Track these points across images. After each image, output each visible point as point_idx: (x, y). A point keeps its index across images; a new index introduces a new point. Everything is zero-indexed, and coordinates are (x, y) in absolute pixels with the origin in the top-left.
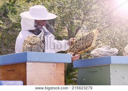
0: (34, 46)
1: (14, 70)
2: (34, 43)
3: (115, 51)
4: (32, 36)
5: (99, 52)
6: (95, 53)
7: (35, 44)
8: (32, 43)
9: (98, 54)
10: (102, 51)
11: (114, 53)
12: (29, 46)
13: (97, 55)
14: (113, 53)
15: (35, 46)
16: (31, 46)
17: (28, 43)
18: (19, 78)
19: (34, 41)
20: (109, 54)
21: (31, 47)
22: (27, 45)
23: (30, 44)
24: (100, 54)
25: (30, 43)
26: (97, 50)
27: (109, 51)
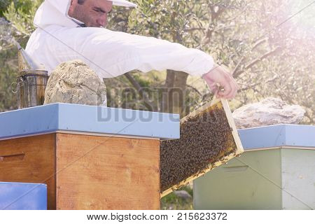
0: (78, 90)
1: (23, 155)
2: (79, 82)
3: (295, 112)
4: (72, 62)
5: (252, 115)
6: (242, 116)
7: (82, 84)
8: (74, 82)
9: (252, 119)
10: (260, 112)
11: (294, 119)
12: (65, 89)
13: (249, 121)
14: (292, 117)
15: (82, 90)
16: (70, 89)
17: (62, 82)
18: (36, 176)
19: (77, 77)
20: (279, 121)
21: (69, 93)
22: (58, 86)
23: (66, 83)
24: (255, 120)
25: (66, 80)
26: (249, 110)
27: (281, 112)
